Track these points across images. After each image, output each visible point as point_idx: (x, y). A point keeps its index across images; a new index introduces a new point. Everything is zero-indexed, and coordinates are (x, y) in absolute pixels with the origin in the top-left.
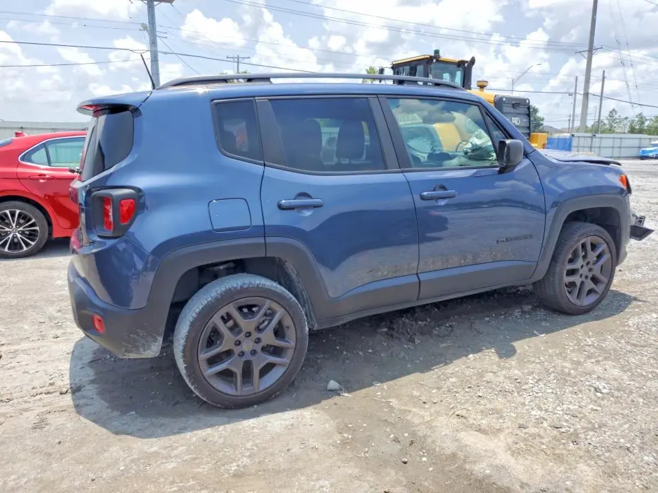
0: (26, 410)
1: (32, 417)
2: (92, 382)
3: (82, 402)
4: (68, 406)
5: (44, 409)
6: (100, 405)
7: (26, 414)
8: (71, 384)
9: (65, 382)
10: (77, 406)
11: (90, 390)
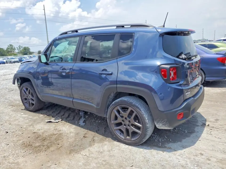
0: (221, 125)
1: (219, 123)
2: (198, 126)
3: (204, 122)
4: (208, 122)
5: (215, 123)
6: (199, 119)
7: (221, 124)
8: (205, 128)
9: (206, 129)
10: (206, 121)
11: (200, 123)
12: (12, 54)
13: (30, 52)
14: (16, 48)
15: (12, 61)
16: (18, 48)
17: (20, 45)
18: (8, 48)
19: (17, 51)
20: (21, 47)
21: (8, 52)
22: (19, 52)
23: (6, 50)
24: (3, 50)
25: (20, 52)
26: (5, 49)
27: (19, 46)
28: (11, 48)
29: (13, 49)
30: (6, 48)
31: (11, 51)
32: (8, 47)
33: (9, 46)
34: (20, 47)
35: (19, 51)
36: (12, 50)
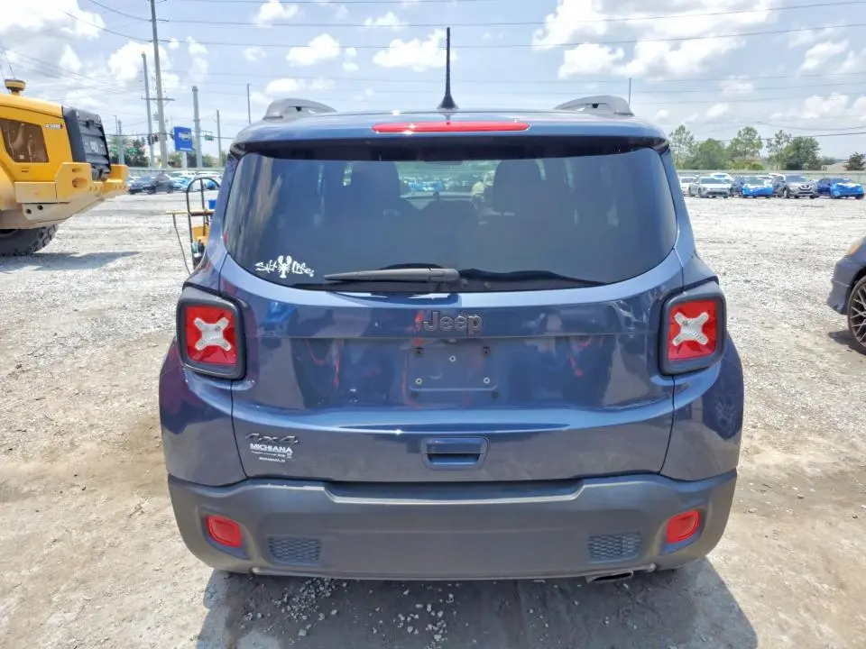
12: (747, 163)
13: (814, 157)
14: (765, 143)
15: (705, 189)
16: (773, 142)
17: (781, 132)
18: (737, 140)
19: (764, 153)
20: (786, 136)
21: (734, 155)
22: (771, 158)
23: (729, 149)
24: (720, 147)
25: (777, 157)
26: (727, 144)
27: (776, 135)
28: (749, 139)
29: (752, 143)
30: (731, 139)
31: (746, 153)
32: (736, 137)
33: (743, 133)
34: (780, 139)
35: (771, 154)
36: (748, 148)
